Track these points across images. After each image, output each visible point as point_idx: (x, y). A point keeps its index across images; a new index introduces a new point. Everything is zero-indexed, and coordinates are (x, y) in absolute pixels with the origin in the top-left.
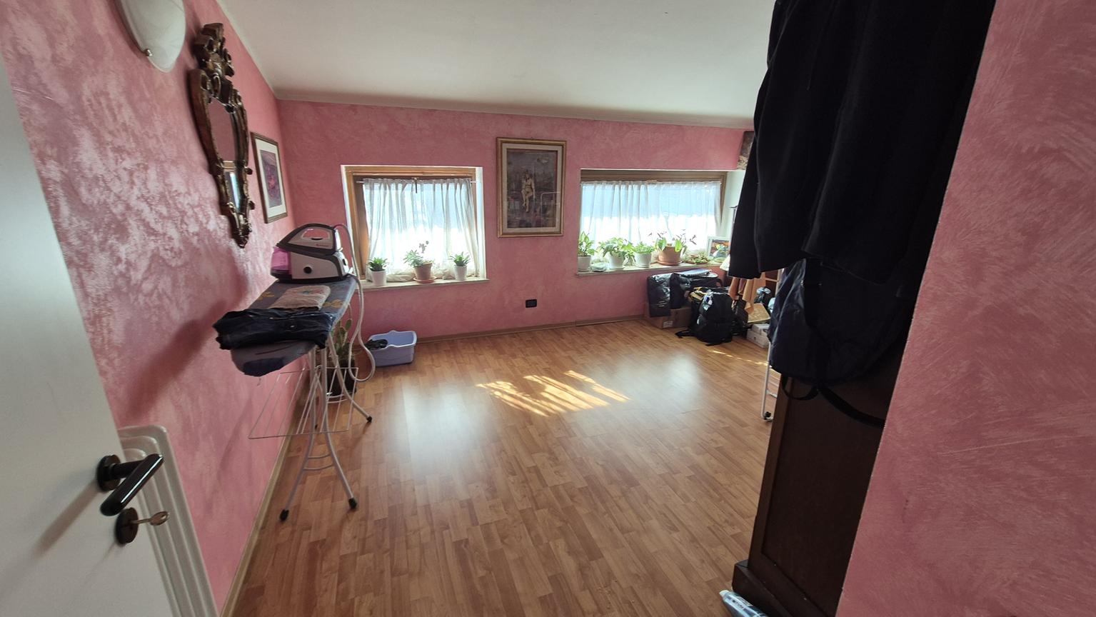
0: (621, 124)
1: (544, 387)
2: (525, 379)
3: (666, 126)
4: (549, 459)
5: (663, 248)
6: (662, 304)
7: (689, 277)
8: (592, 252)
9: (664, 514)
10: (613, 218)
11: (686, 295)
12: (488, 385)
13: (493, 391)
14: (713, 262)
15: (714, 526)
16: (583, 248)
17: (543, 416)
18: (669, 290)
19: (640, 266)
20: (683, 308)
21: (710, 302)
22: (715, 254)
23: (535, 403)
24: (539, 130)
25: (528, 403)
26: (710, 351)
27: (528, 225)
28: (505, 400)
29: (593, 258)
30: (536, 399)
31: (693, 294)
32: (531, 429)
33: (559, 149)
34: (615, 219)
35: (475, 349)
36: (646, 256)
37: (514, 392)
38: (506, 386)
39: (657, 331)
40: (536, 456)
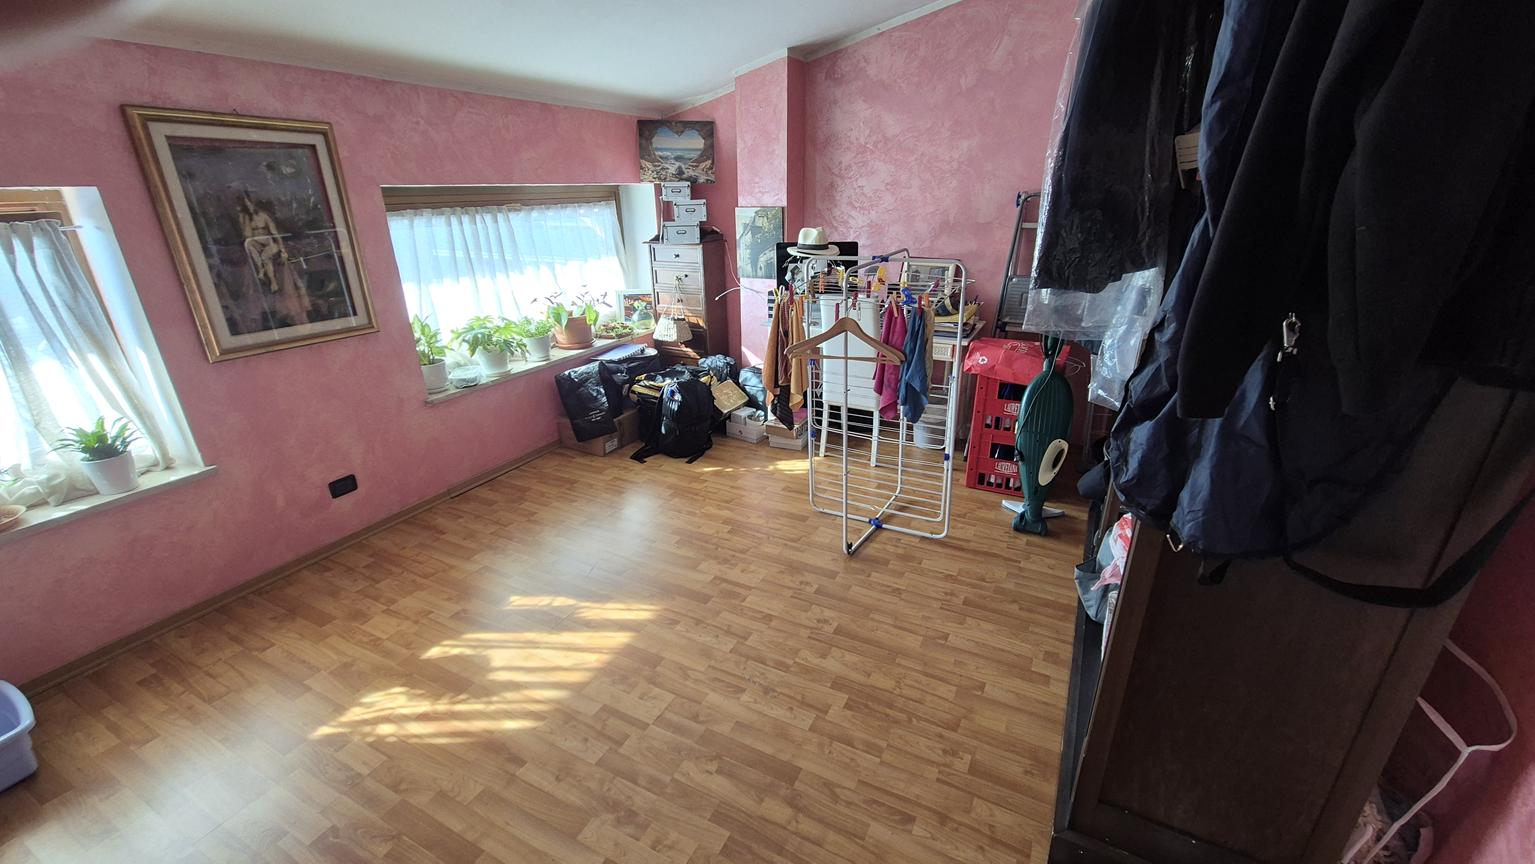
0: (442, 94)
1: (486, 660)
2: (429, 661)
3: (522, 103)
4: (619, 822)
5: (564, 322)
6: (596, 416)
7: (620, 362)
8: (441, 351)
9: (875, 801)
10: (461, 279)
11: (625, 392)
12: (344, 719)
13: (367, 729)
14: (639, 331)
15: (940, 772)
16: (422, 347)
17: (534, 729)
18: (603, 391)
19: (535, 359)
20: (626, 414)
21: (678, 397)
22: (635, 317)
23: (493, 707)
24: (252, 93)
25: (476, 717)
26: (699, 471)
27: (285, 323)
28: (416, 736)
29: (449, 359)
30: (488, 695)
31: (636, 388)
32: (530, 774)
33: (318, 141)
34: (465, 281)
35: (236, 640)
36: (544, 341)
37: (424, 706)
38: (394, 700)
39: (598, 462)
40: (588, 834)
